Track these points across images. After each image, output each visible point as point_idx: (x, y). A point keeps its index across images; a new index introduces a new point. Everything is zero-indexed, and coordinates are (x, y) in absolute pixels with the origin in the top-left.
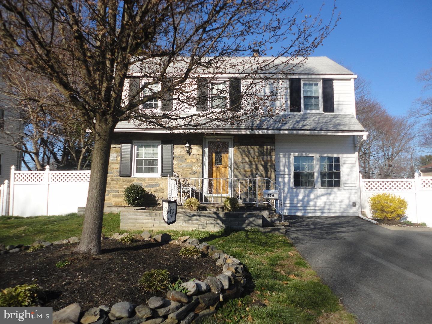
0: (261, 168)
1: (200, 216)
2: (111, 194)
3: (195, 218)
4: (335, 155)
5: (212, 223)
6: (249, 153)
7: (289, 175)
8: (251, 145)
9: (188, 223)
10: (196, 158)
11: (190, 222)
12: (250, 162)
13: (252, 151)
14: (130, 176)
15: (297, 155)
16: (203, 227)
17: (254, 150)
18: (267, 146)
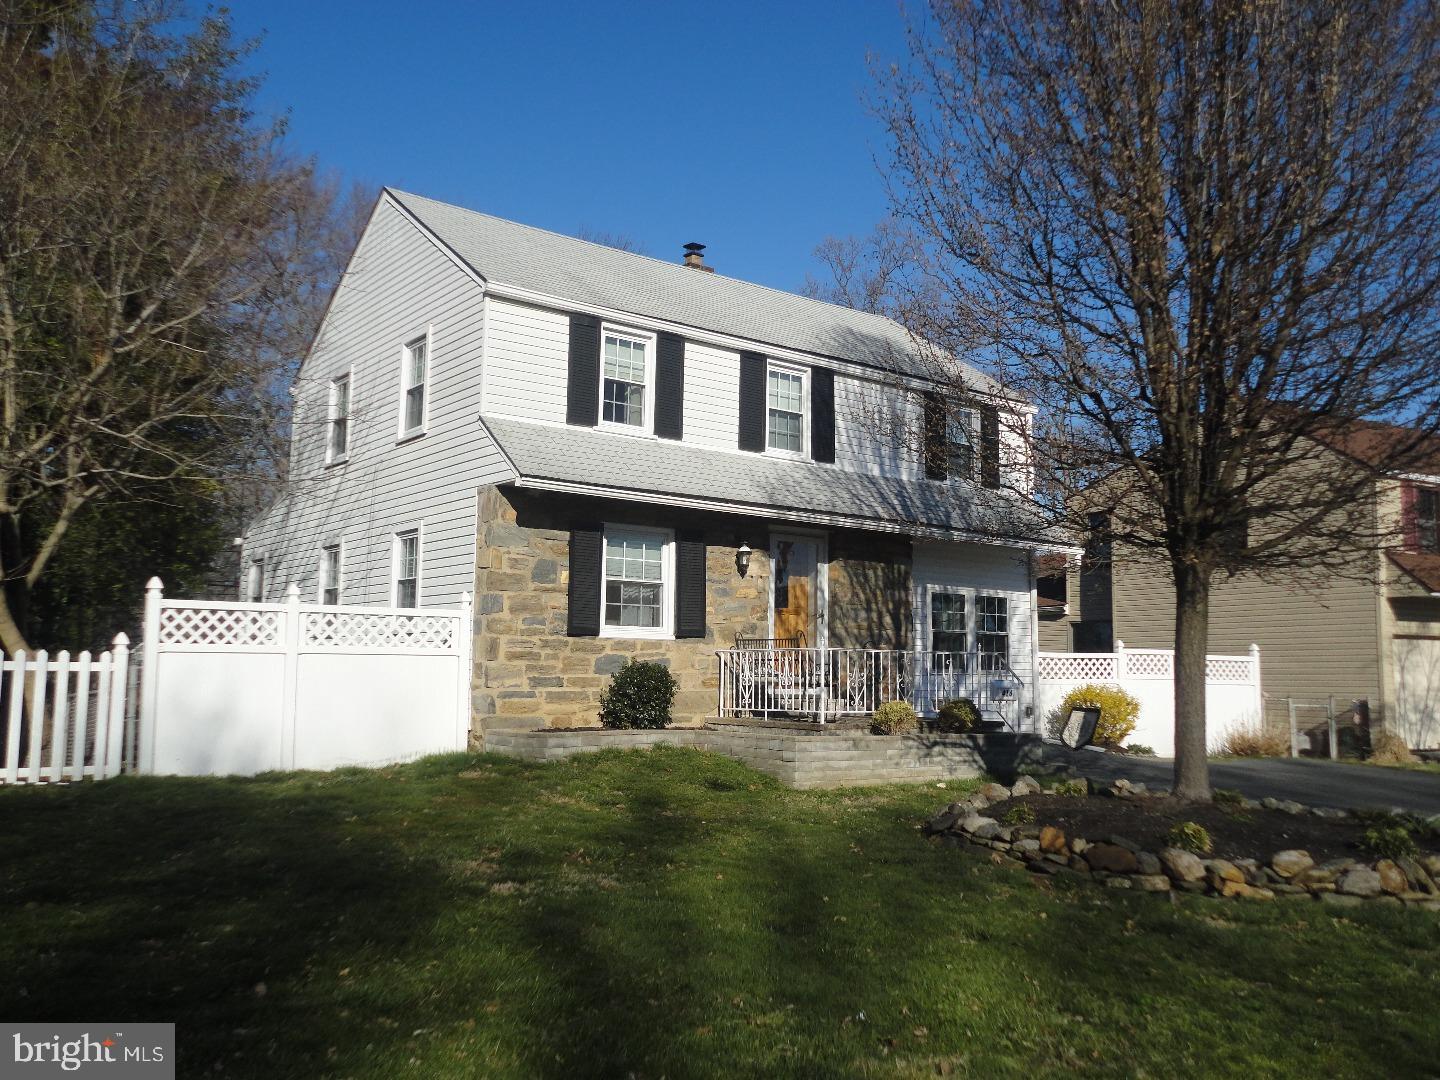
0: (888, 619)
1: (945, 744)
2: (540, 689)
3: (936, 749)
4: (1001, 594)
5: (965, 761)
6: (866, 577)
7: (923, 639)
8: (870, 560)
9: (926, 763)
10: (756, 587)
11: (928, 759)
12: (868, 602)
13: (871, 573)
14: (595, 632)
15: (938, 588)
16: (951, 771)
17: (876, 573)
18: (900, 564)
